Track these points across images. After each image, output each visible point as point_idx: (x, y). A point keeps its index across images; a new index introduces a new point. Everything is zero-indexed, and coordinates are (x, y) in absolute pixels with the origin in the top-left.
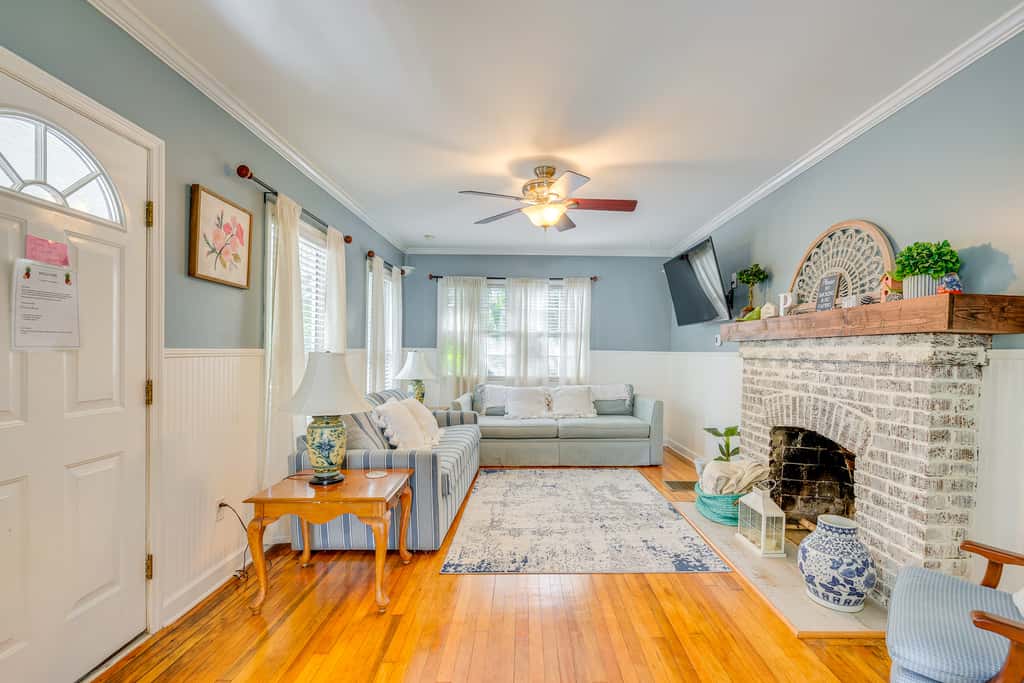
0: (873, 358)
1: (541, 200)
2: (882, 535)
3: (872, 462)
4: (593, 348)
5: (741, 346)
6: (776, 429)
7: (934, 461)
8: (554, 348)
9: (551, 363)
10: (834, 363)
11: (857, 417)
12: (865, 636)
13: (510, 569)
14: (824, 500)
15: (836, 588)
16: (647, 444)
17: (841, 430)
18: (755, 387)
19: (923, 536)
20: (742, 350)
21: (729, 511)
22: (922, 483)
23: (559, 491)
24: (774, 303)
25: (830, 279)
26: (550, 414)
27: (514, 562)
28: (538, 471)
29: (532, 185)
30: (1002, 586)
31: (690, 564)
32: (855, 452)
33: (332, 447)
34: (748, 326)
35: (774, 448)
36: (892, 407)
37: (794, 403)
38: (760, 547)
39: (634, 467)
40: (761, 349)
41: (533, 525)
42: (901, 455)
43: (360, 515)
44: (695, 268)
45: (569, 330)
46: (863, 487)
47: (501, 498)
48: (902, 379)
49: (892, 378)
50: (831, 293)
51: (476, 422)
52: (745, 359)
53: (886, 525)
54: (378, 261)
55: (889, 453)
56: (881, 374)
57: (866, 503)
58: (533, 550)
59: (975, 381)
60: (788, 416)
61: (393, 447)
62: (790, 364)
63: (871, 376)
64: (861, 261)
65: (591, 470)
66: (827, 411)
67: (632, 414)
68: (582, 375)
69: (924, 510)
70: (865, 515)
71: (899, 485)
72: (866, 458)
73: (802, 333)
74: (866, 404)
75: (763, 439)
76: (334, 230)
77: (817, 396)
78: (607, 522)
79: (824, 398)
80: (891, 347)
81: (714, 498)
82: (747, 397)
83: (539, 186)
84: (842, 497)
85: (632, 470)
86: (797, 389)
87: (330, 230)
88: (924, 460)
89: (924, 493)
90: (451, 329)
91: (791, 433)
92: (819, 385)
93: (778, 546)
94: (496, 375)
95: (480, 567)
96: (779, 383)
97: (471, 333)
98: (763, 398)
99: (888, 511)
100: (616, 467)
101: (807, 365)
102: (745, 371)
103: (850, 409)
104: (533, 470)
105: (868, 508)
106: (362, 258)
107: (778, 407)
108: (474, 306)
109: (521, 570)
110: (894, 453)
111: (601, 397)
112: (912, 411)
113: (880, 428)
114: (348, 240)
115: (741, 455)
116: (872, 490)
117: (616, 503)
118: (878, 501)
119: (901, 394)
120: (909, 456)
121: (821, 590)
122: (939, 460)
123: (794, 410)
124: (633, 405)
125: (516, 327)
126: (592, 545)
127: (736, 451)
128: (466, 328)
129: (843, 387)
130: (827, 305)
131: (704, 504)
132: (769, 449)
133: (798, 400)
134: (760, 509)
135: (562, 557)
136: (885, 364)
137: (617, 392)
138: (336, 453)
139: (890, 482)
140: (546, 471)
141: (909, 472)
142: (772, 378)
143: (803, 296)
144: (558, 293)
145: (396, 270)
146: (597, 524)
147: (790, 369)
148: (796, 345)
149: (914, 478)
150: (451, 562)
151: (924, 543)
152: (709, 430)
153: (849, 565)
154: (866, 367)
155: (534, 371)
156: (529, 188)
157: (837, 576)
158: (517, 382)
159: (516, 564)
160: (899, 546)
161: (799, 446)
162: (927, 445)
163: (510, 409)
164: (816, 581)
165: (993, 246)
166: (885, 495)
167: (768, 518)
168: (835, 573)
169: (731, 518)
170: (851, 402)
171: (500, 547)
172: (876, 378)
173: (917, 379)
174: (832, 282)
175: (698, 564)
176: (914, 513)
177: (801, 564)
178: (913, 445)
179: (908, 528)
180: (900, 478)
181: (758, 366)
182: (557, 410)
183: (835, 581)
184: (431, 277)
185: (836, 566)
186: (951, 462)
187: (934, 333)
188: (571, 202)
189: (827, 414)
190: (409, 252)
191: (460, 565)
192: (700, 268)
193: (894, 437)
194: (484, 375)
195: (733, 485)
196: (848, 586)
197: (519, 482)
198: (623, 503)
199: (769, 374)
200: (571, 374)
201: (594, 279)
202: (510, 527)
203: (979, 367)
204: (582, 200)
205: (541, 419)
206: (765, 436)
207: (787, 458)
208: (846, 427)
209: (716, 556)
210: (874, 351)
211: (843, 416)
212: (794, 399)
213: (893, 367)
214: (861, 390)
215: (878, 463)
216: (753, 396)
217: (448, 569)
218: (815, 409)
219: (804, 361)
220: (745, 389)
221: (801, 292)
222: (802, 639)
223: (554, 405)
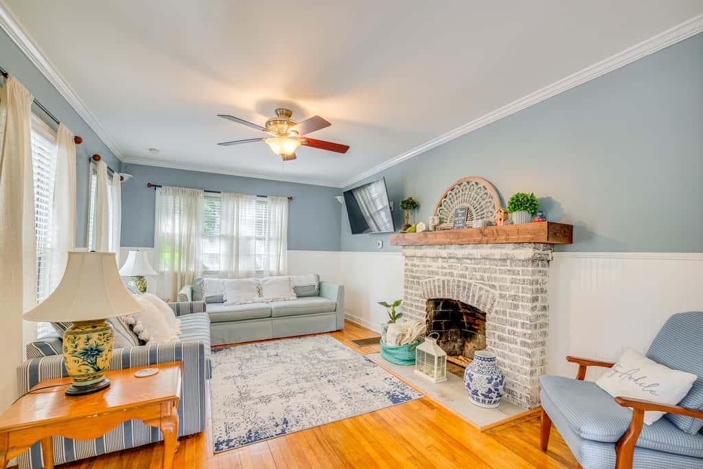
0: (497, 257)
1: (282, 135)
2: (504, 358)
3: (497, 316)
4: (289, 249)
5: (404, 248)
6: (429, 300)
7: (534, 313)
8: (260, 248)
9: (258, 260)
10: (471, 259)
11: (487, 291)
12: (508, 420)
13: (278, 433)
14: (453, 341)
15: (490, 395)
16: (335, 315)
17: (476, 298)
18: (414, 274)
19: (529, 355)
20: (404, 250)
21: (407, 356)
22: (528, 326)
23: (283, 359)
24: (424, 222)
25: (461, 209)
26: (261, 298)
27: (277, 425)
28: (258, 344)
29: (275, 122)
30: (587, 378)
31: (399, 397)
32: (486, 311)
33: (100, 351)
34: (409, 236)
35: (428, 312)
36: (508, 284)
37: (444, 285)
38: (433, 377)
39: (326, 333)
40: (419, 251)
41: (277, 390)
42: (515, 311)
43: (145, 419)
44: (356, 197)
45: (271, 235)
46: (492, 331)
47: (237, 372)
48: (515, 268)
49: (508, 268)
50: (463, 218)
51: (205, 311)
52: (406, 257)
53: (506, 352)
54: (103, 166)
55: (508, 310)
56: (501, 266)
57: (493, 340)
58: (288, 411)
59: (547, 269)
60: (439, 292)
61: (143, 343)
62: (440, 259)
63: (495, 267)
64: (480, 201)
65: (297, 339)
66: (467, 288)
67: (319, 295)
68: (281, 269)
69: (529, 341)
70: (493, 348)
71: (514, 329)
72: (493, 314)
73: (453, 241)
74: (493, 283)
75: (421, 307)
76: (65, 128)
77: (460, 279)
78: (330, 377)
79: (465, 280)
80: (509, 250)
81: (396, 349)
82: (408, 281)
83: (280, 123)
84: (461, 338)
85: (326, 336)
86: (445, 275)
87: (63, 128)
88: (528, 313)
89: (529, 332)
90: (169, 231)
91: (437, 302)
92: (461, 272)
93: (443, 374)
94: (211, 269)
95: (249, 437)
96: (433, 272)
97: (189, 236)
98: (421, 281)
99: (507, 344)
100: (314, 335)
101: (451, 260)
102: (406, 264)
103: (482, 286)
104: (254, 344)
105: (495, 343)
106: (86, 160)
107: (432, 287)
108: (191, 213)
109: (287, 431)
110: (511, 311)
111: (297, 284)
112: (521, 286)
113: (502, 296)
114: (78, 140)
115: (403, 317)
116: (497, 333)
117: (329, 362)
118: (501, 339)
119: (514, 277)
120: (520, 311)
121: (481, 398)
122: (536, 312)
123: (444, 288)
124: (319, 289)
125: (229, 232)
126: (329, 397)
127: (400, 315)
128: (185, 231)
129: (477, 273)
130: (461, 225)
131: (387, 353)
132: (426, 313)
133: (446, 282)
134: (433, 352)
135: (313, 412)
136: (504, 260)
137: (309, 280)
138: (104, 357)
139: (508, 327)
140: (264, 344)
141: (520, 321)
142: (427, 269)
143: (443, 219)
144: (262, 207)
145: (116, 176)
146: (324, 380)
147: (440, 262)
148: (445, 248)
149: (523, 324)
150: (221, 440)
151: (530, 360)
152: (381, 303)
153: (496, 379)
154: (492, 262)
155: (243, 266)
156: (272, 123)
157: (491, 387)
158: (229, 275)
159: (280, 427)
160: (515, 364)
161: (440, 310)
162: (530, 305)
163: (228, 296)
164: (479, 393)
165: (554, 198)
166: (506, 335)
167: (439, 358)
168: (489, 386)
169: (407, 360)
170: (483, 282)
171: (258, 415)
172: (498, 268)
173: (523, 268)
174: (463, 211)
175: (403, 396)
176: (524, 344)
177: (469, 384)
178: (522, 305)
179: (520, 352)
180: (515, 324)
181: (416, 261)
182: (267, 295)
183: (490, 391)
184: (150, 185)
185: (490, 381)
186: (540, 313)
187: (534, 243)
188: (304, 140)
189: (466, 290)
190: (125, 161)
191: (231, 440)
192: (360, 197)
193: (511, 301)
194: (200, 270)
195: (408, 339)
196: (496, 392)
197: (247, 355)
198: (334, 361)
199: (424, 266)
200: (273, 268)
201: (290, 199)
202: (259, 395)
203: (548, 261)
204: (311, 139)
205: (256, 304)
206: (423, 305)
207: (435, 318)
208: (480, 297)
209: (410, 388)
210: (498, 252)
211: (478, 290)
212: (444, 282)
213: (508, 261)
214: (489, 275)
215: (501, 317)
216: (412, 279)
217: (221, 447)
218: (458, 286)
219: (450, 258)
220: (406, 275)
221: (442, 216)
222: (483, 432)
223: (264, 292)
